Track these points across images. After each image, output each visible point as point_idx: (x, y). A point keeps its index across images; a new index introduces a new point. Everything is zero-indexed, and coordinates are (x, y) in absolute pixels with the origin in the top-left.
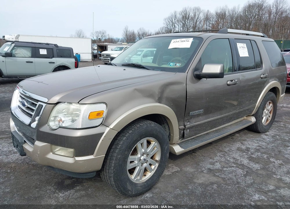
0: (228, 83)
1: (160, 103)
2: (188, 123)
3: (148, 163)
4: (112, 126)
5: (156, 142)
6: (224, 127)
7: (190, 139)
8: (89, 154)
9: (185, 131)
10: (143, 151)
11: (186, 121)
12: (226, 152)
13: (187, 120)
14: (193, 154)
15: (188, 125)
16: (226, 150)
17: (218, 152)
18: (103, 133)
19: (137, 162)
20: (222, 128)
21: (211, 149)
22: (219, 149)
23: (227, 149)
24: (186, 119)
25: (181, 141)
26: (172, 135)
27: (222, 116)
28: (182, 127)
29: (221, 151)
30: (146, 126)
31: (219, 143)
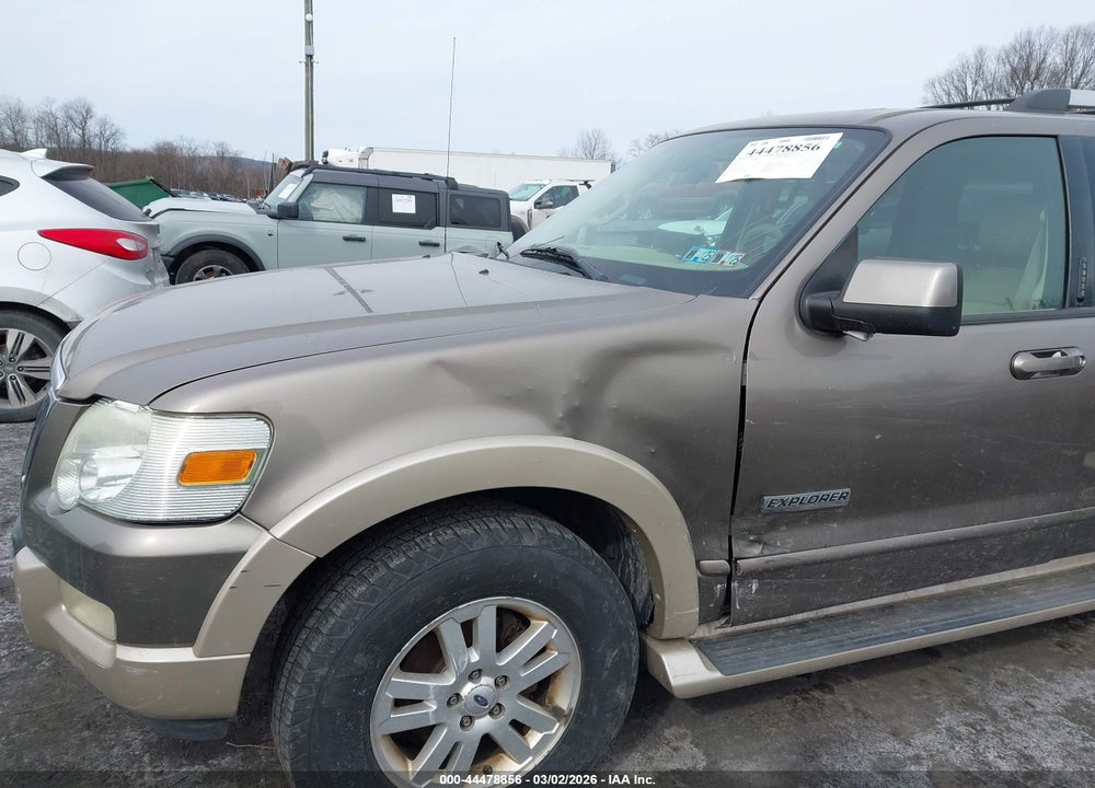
0: (1018, 363)
1: (577, 436)
2: (757, 550)
3: (504, 718)
4: (281, 530)
5: (553, 620)
6: (1002, 586)
7: (778, 627)
8: (173, 642)
9: (735, 585)
10: (475, 657)
11: (743, 537)
12: (994, 716)
13: (750, 532)
14: (817, 694)
15: (753, 556)
16: (1002, 701)
17: (951, 708)
18: (238, 555)
19: (435, 708)
20: (988, 589)
21: (922, 682)
22: (961, 691)
23: (1010, 699)
24: (745, 525)
25: (720, 631)
26: (658, 596)
27: (976, 528)
28: (721, 564)
29: (970, 704)
30: (485, 544)
31: (979, 656)
